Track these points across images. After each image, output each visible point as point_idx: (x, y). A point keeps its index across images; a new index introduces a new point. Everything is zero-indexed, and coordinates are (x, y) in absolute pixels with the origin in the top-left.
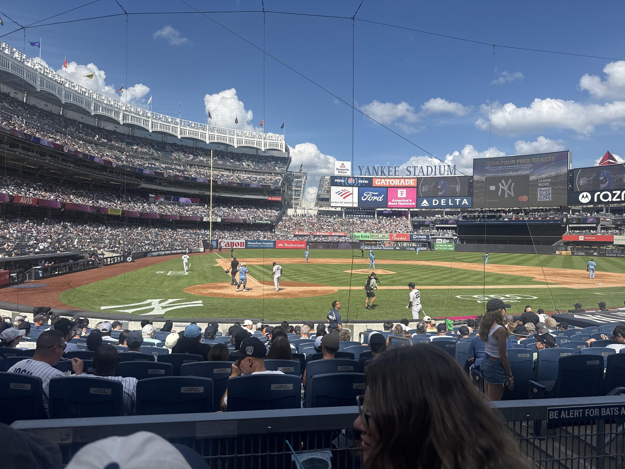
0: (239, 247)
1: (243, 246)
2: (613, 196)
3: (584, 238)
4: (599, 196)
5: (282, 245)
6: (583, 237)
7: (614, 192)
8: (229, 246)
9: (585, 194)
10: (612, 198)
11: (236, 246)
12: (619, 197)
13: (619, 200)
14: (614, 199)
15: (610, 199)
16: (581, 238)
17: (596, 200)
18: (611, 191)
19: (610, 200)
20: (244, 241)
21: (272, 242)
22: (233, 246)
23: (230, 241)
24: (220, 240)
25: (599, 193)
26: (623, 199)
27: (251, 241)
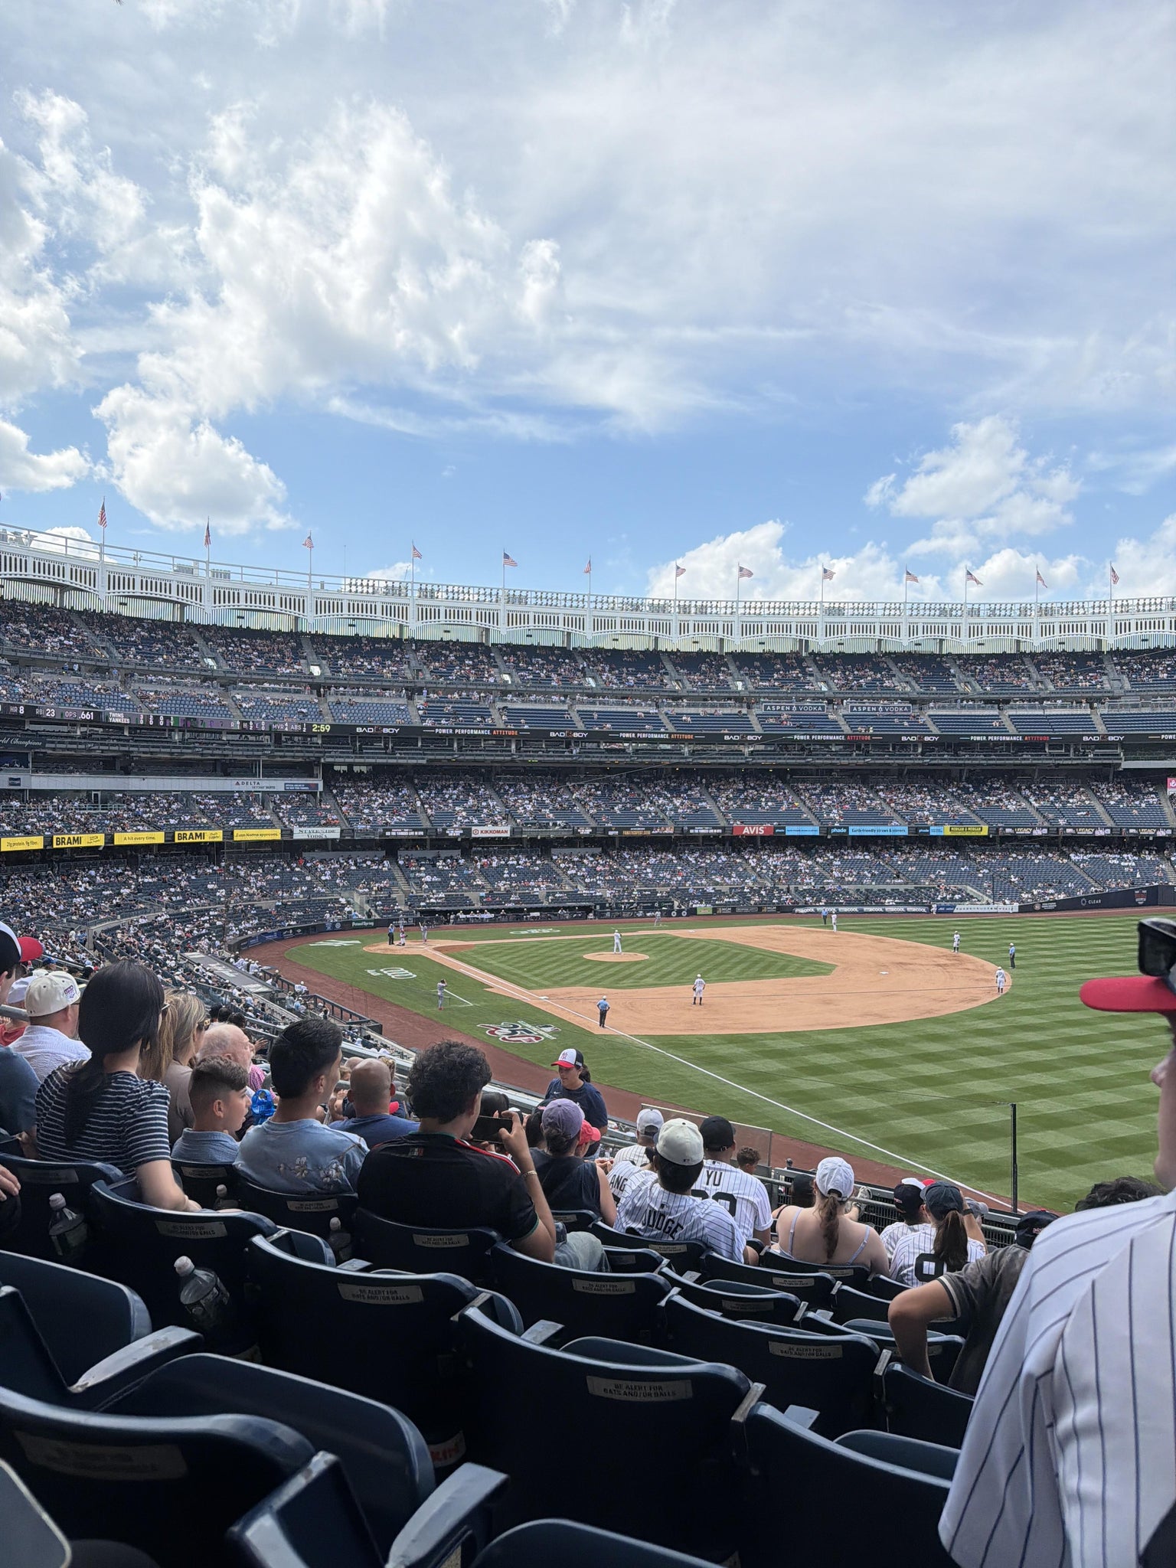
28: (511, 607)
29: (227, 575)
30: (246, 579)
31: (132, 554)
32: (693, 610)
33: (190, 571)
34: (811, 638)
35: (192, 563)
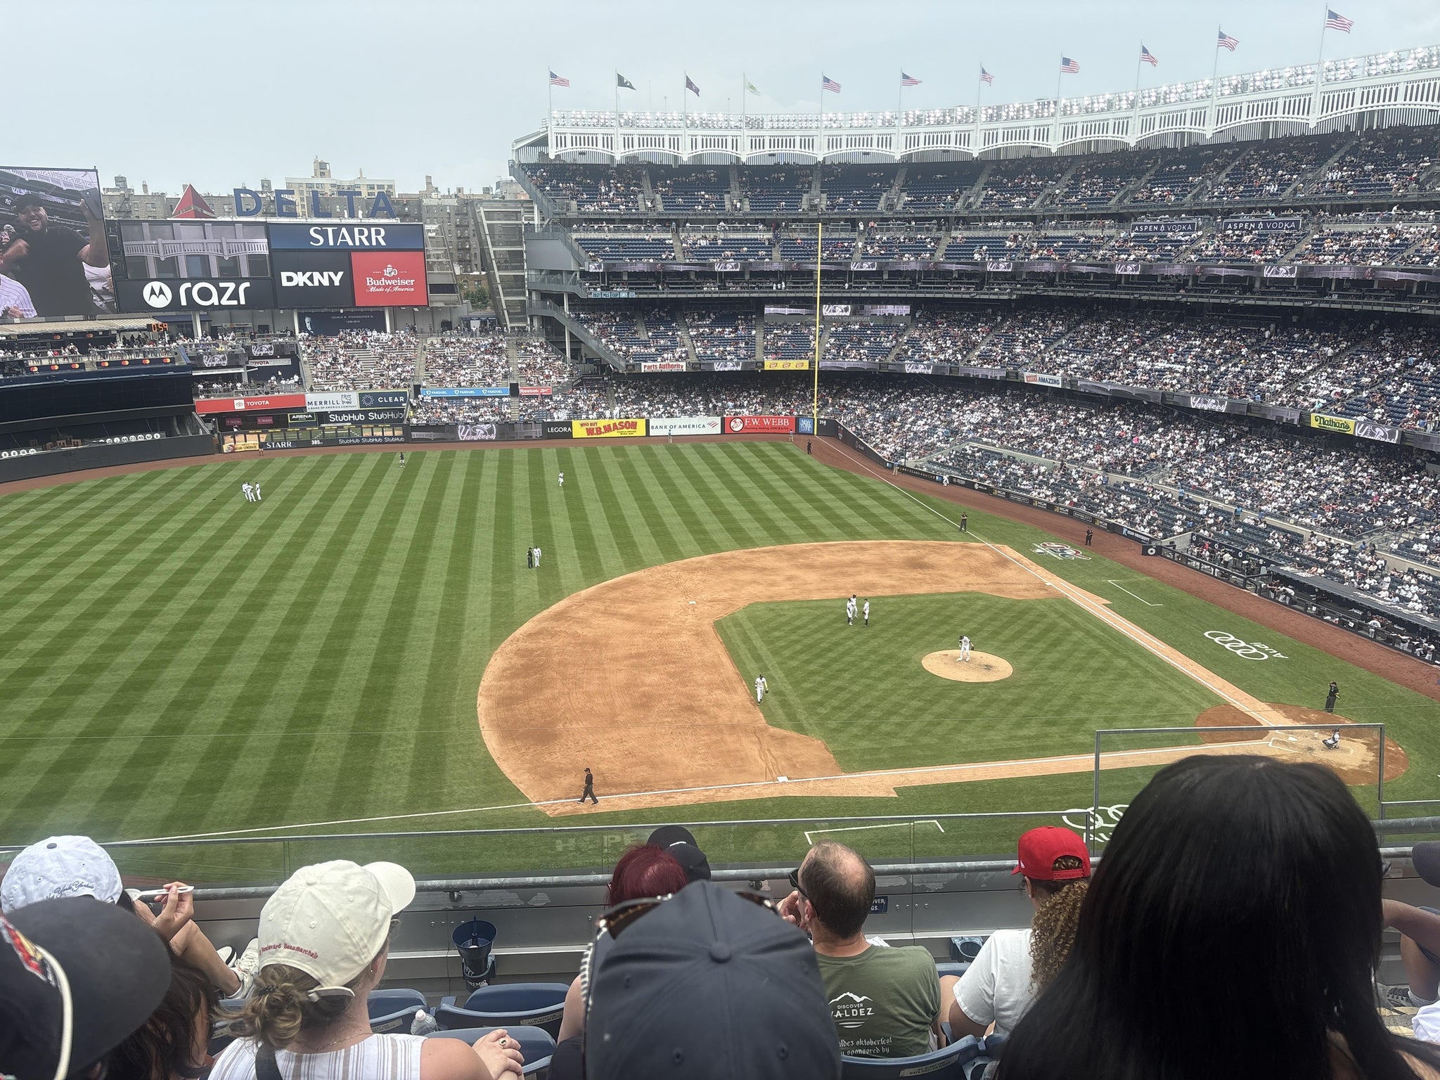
2: (222, 292)
3: (246, 404)
4: (188, 291)
6: (242, 401)
7: (222, 285)
9: (157, 285)
10: (220, 297)
12: (235, 295)
13: (235, 302)
14: (224, 302)
15: (214, 300)
16: (239, 405)
17: (184, 303)
18: (215, 282)
19: (216, 303)
25: (188, 285)
26: (243, 302)
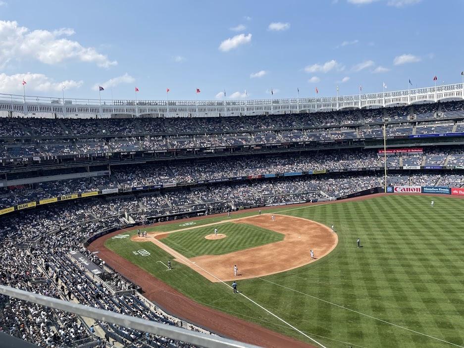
0: (416, 192)
1: (419, 191)
5: (457, 192)
8: (405, 190)
11: (412, 190)
20: (420, 187)
21: (448, 188)
22: (410, 191)
23: (405, 187)
24: (395, 187)
27: (428, 188)
28: (170, 106)
29: (70, 102)
30: (77, 103)
31: (35, 98)
32: (231, 104)
33: (57, 102)
34: (269, 111)
35: (58, 99)
